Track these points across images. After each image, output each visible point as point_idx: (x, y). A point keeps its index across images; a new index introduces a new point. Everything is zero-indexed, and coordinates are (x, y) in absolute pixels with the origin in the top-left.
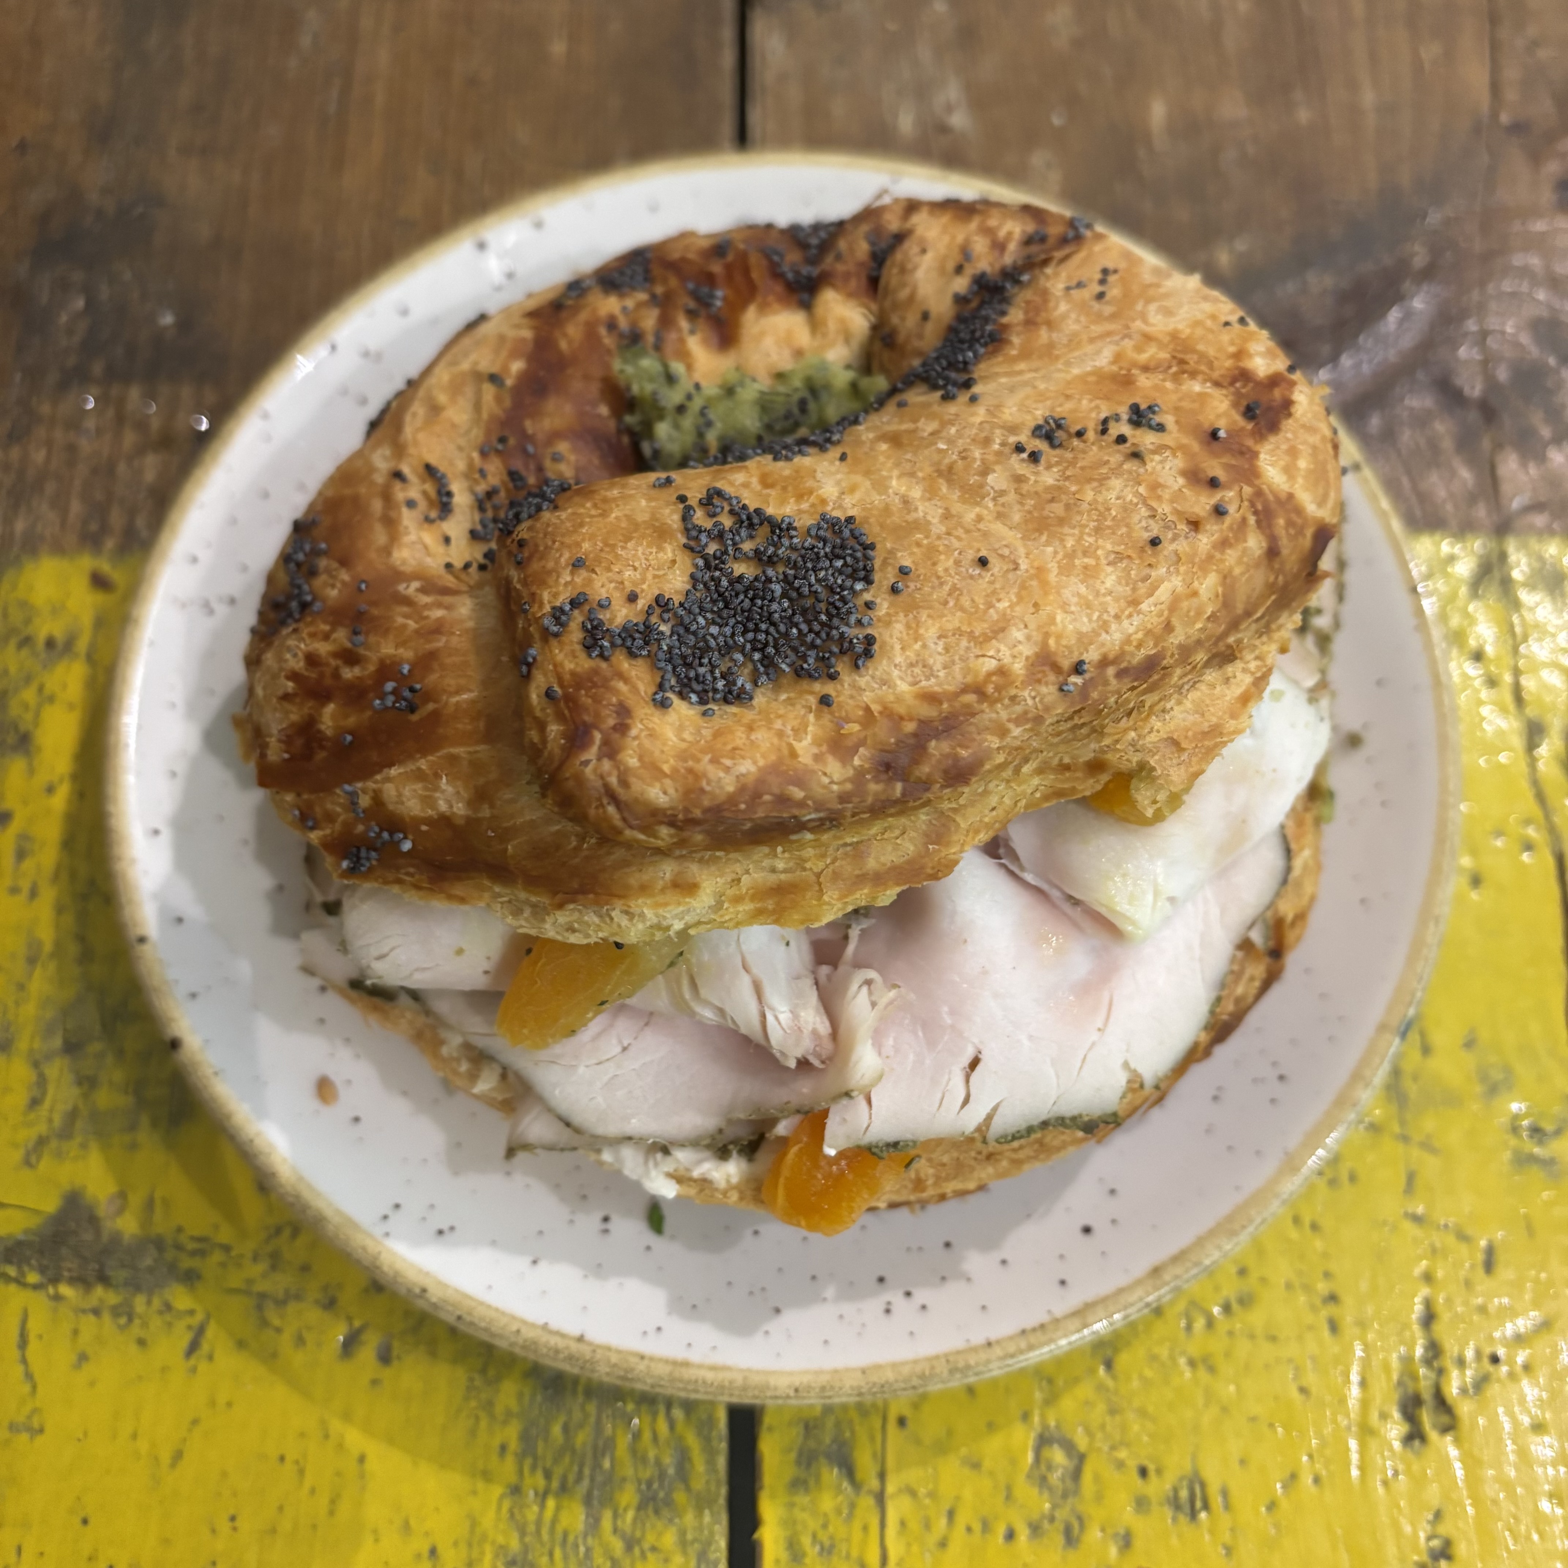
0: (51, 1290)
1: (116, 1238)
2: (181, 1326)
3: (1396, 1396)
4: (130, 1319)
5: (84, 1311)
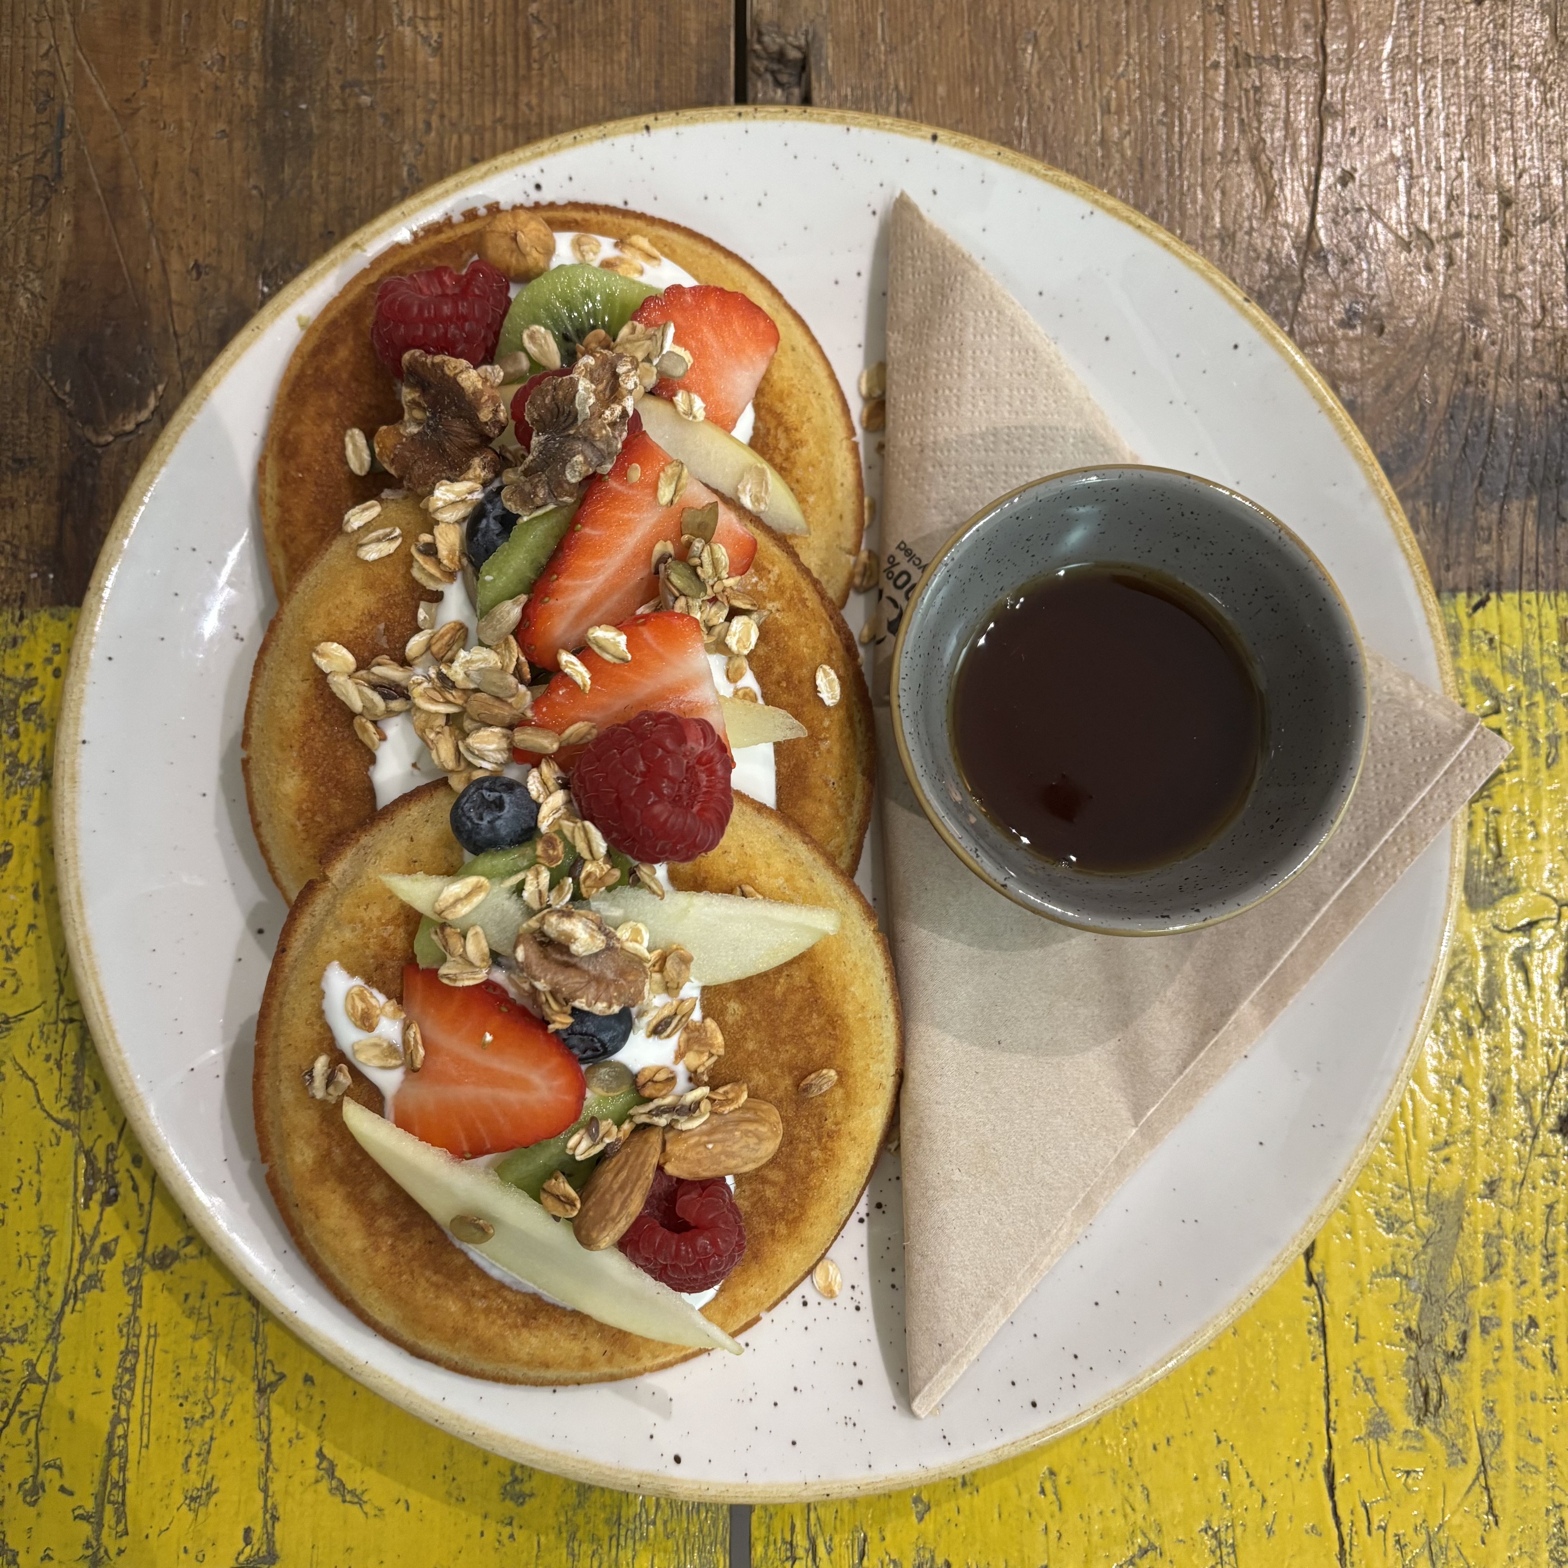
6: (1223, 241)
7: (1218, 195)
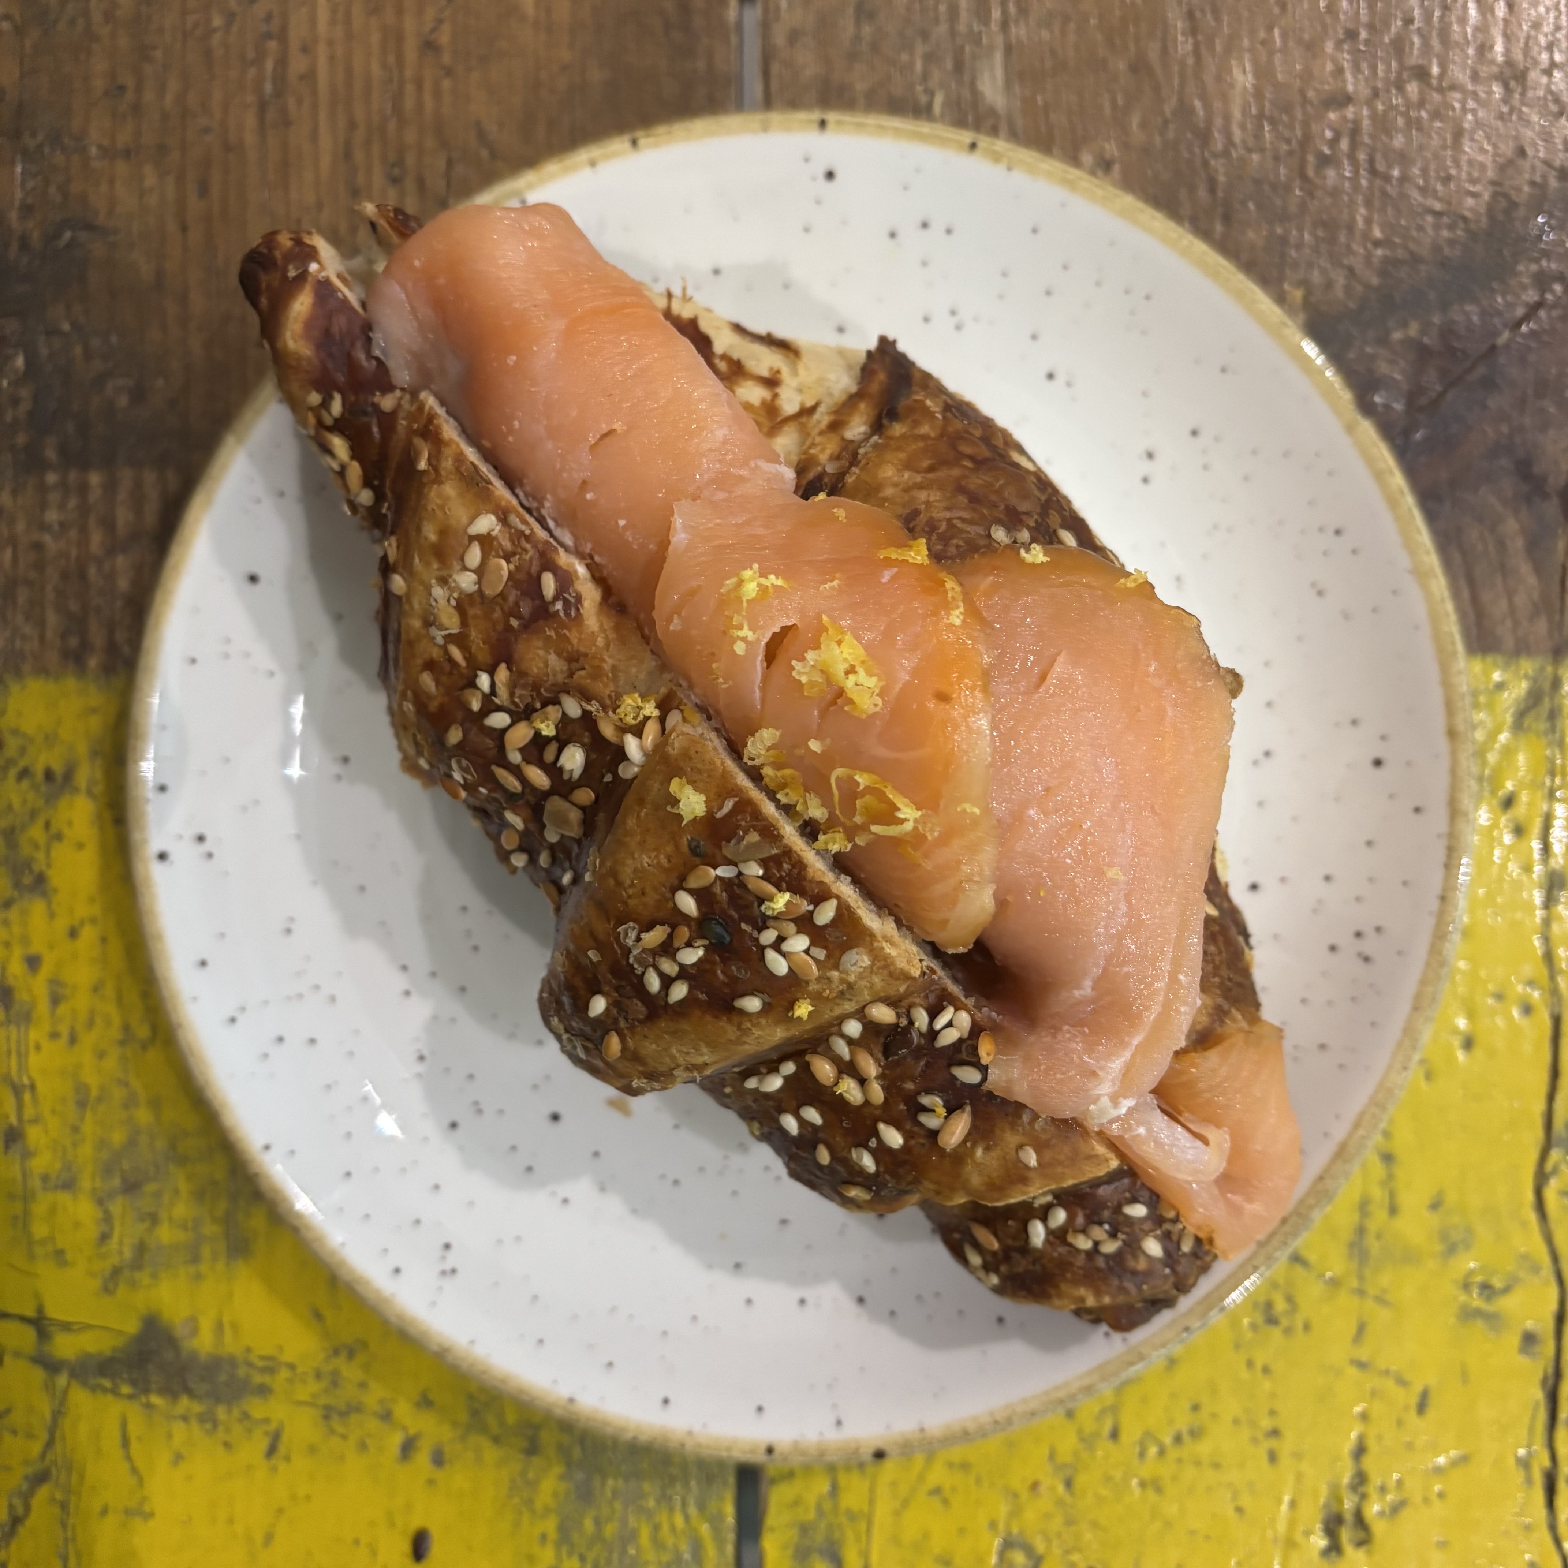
0: (143, 1400)
1: (194, 1356)
2: (259, 1432)
3: (1320, 1516)
4: (215, 1426)
5: (174, 1418)
6: (1506, 85)
7: (1501, 10)
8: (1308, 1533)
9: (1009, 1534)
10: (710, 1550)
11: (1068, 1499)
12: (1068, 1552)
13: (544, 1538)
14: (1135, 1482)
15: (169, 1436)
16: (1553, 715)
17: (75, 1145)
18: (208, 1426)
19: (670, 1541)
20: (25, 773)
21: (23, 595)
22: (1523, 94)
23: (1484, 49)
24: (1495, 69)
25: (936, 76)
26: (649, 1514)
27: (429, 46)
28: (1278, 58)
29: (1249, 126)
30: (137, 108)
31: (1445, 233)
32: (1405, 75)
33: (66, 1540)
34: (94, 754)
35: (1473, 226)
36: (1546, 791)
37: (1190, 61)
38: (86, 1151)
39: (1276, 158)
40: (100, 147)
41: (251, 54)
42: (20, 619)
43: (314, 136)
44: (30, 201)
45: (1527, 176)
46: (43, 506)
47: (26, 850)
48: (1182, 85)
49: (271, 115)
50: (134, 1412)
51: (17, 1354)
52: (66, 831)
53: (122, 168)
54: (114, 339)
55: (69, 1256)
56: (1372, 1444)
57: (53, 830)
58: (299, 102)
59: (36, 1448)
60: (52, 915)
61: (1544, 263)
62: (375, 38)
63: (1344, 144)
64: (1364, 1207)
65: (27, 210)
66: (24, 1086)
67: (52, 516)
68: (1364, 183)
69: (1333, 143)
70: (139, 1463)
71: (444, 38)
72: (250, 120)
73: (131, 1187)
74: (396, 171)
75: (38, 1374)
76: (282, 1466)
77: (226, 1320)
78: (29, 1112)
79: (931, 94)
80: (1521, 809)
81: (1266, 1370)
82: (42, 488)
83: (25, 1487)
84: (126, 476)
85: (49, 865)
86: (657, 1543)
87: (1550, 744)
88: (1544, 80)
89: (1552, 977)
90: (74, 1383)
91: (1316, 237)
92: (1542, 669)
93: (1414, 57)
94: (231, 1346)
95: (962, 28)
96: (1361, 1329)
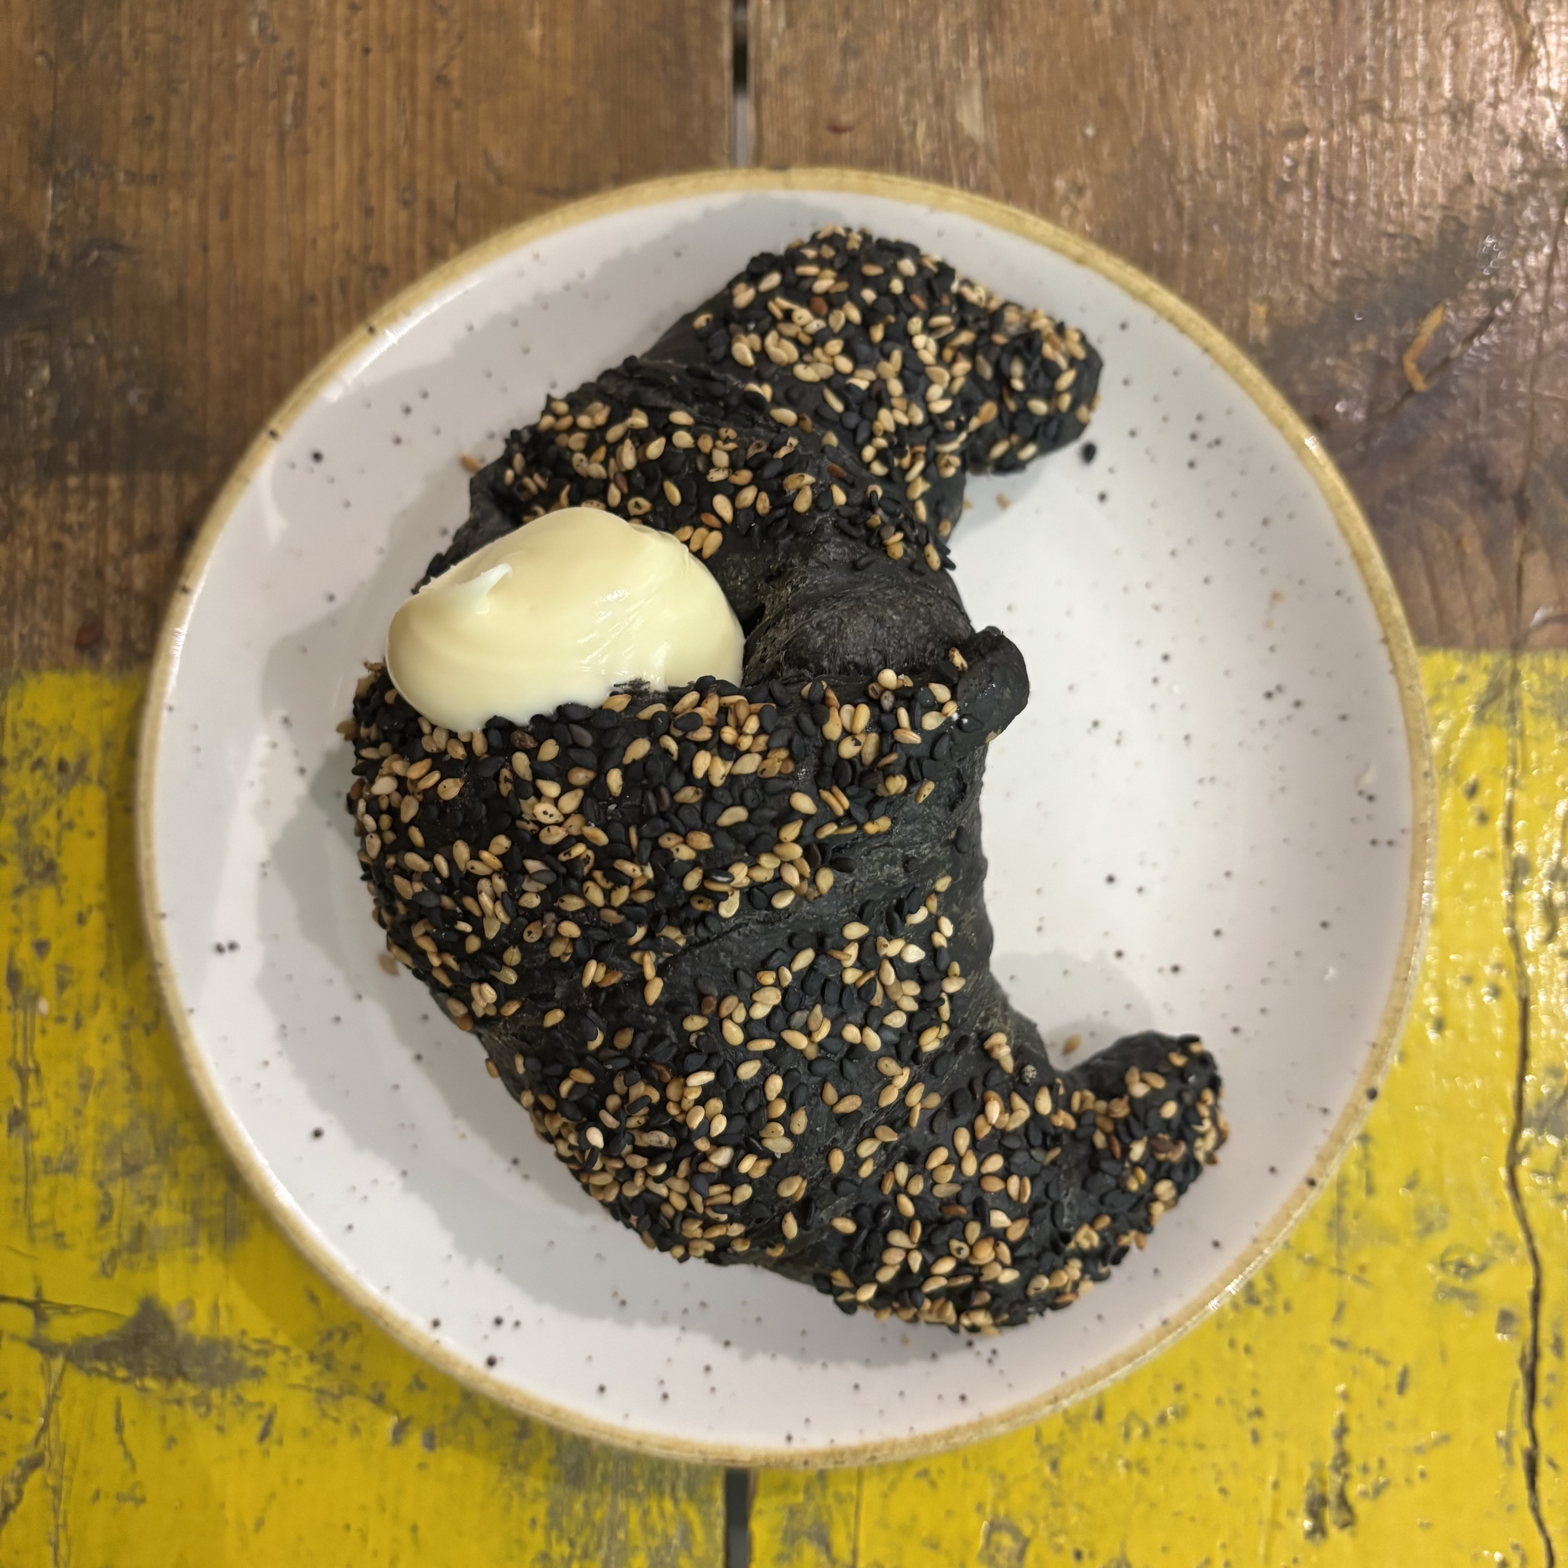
0: (138, 1383)
1: (189, 1339)
2: (252, 1416)
3: (1304, 1497)
4: (209, 1409)
5: (168, 1402)
6: (1454, 117)
7: (1448, 48)
8: (1291, 1514)
9: (996, 1515)
10: (699, 1534)
11: (1055, 1481)
12: (1054, 1534)
13: (534, 1522)
14: (1120, 1462)
15: (163, 1420)
16: (1513, 707)
17: (77, 1128)
18: (202, 1410)
19: (659, 1527)
20: (39, 763)
21: (42, 593)
22: (1470, 126)
23: (1433, 84)
24: (1442, 103)
25: (918, 107)
26: (639, 1498)
27: (441, 81)
28: (1237, 93)
29: (1213, 155)
30: (164, 137)
31: (1399, 254)
32: (1359, 107)
33: (57, 1526)
34: (107, 745)
35: (1425, 247)
36: (1508, 781)
37: (1156, 96)
38: (88, 1134)
39: (1239, 185)
40: (128, 173)
41: (272, 88)
42: (38, 616)
43: (331, 163)
44: (59, 223)
45: (1475, 201)
46: (64, 508)
47: (38, 838)
48: (1149, 116)
49: (290, 143)
50: (128, 1394)
51: (14, 1337)
52: (78, 820)
53: (148, 192)
54: (136, 351)
55: (68, 1239)
56: (1353, 1424)
57: (65, 818)
58: (317, 132)
59: (31, 1433)
60: (61, 902)
61: (1493, 282)
62: (390, 73)
63: (1302, 171)
64: (1341, 1185)
65: (56, 231)
66: (29, 1070)
67: (72, 518)
68: (1321, 208)
69: (1293, 170)
70: (133, 1446)
71: (455, 73)
72: (270, 148)
73: (131, 1170)
74: (407, 195)
75: (35, 1358)
76: (274, 1449)
77: (221, 1303)
78: (33, 1095)
79: (915, 125)
80: (1483, 799)
81: (1248, 1350)
82: (64, 491)
83: (18, 1472)
84: (144, 480)
85: (59, 853)
86: (648, 1529)
87: (1512, 734)
88: (1490, 112)
89: (1519, 960)
90: (69, 1366)
91: (1278, 258)
92: (1502, 663)
93: (1366, 93)
94: (226, 1329)
95: (942, 65)
96: (1341, 1308)
